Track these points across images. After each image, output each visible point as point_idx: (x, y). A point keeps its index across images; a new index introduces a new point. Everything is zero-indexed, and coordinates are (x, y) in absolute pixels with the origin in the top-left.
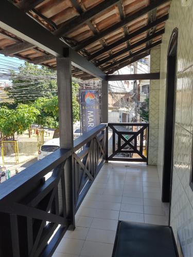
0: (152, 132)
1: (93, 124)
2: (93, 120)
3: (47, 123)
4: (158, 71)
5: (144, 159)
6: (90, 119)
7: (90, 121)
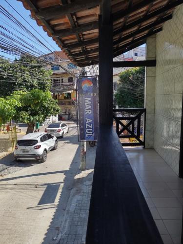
0: (149, 116)
1: (91, 111)
2: (90, 107)
3: (22, 117)
4: (154, 59)
5: (141, 143)
6: (87, 106)
7: (87, 108)
